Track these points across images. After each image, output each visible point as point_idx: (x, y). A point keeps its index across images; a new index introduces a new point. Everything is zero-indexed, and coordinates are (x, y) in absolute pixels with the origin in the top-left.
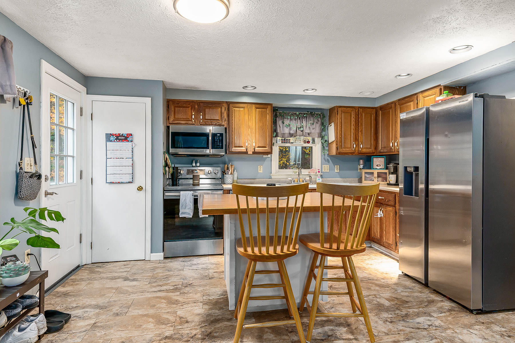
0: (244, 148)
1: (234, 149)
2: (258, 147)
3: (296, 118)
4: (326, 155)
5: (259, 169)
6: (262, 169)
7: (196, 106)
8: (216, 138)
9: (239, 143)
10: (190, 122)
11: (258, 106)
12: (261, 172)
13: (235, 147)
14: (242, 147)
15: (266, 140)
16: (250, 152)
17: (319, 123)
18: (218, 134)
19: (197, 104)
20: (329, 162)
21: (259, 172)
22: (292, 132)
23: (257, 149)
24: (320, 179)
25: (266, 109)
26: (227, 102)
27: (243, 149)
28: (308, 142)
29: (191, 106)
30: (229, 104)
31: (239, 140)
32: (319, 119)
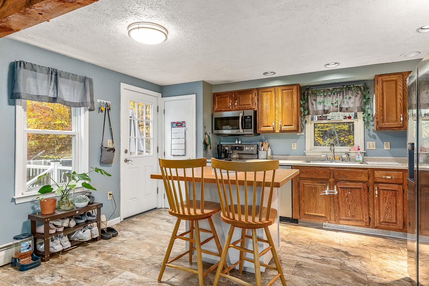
0: (271, 127)
1: (263, 129)
2: (285, 126)
3: (330, 93)
4: (372, 130)
5: (293, 146)
6: (295, 146)
7: (233, 96)
8: (247, 120)
9: (267, 123)
10: (229, 109)
11: (283, 88)
12: (295, 148)
13: (264, 127)
14: (270, 126)
15: (292, 118)
16: (277, 131)
17: (359, 96)
18: (248, 116)
19: (234, 94)
20: (374, 137)
21: (293, 148)
22: (326, 108)
23: (284, 128)
24: (359, 157)
25: (292, 89)
26: (257, 88)
27: (271, 129)
28: (350, 118)
29: (230, 96)
30: (258, 89)
31: (267, 120)
32: (359, 92)
